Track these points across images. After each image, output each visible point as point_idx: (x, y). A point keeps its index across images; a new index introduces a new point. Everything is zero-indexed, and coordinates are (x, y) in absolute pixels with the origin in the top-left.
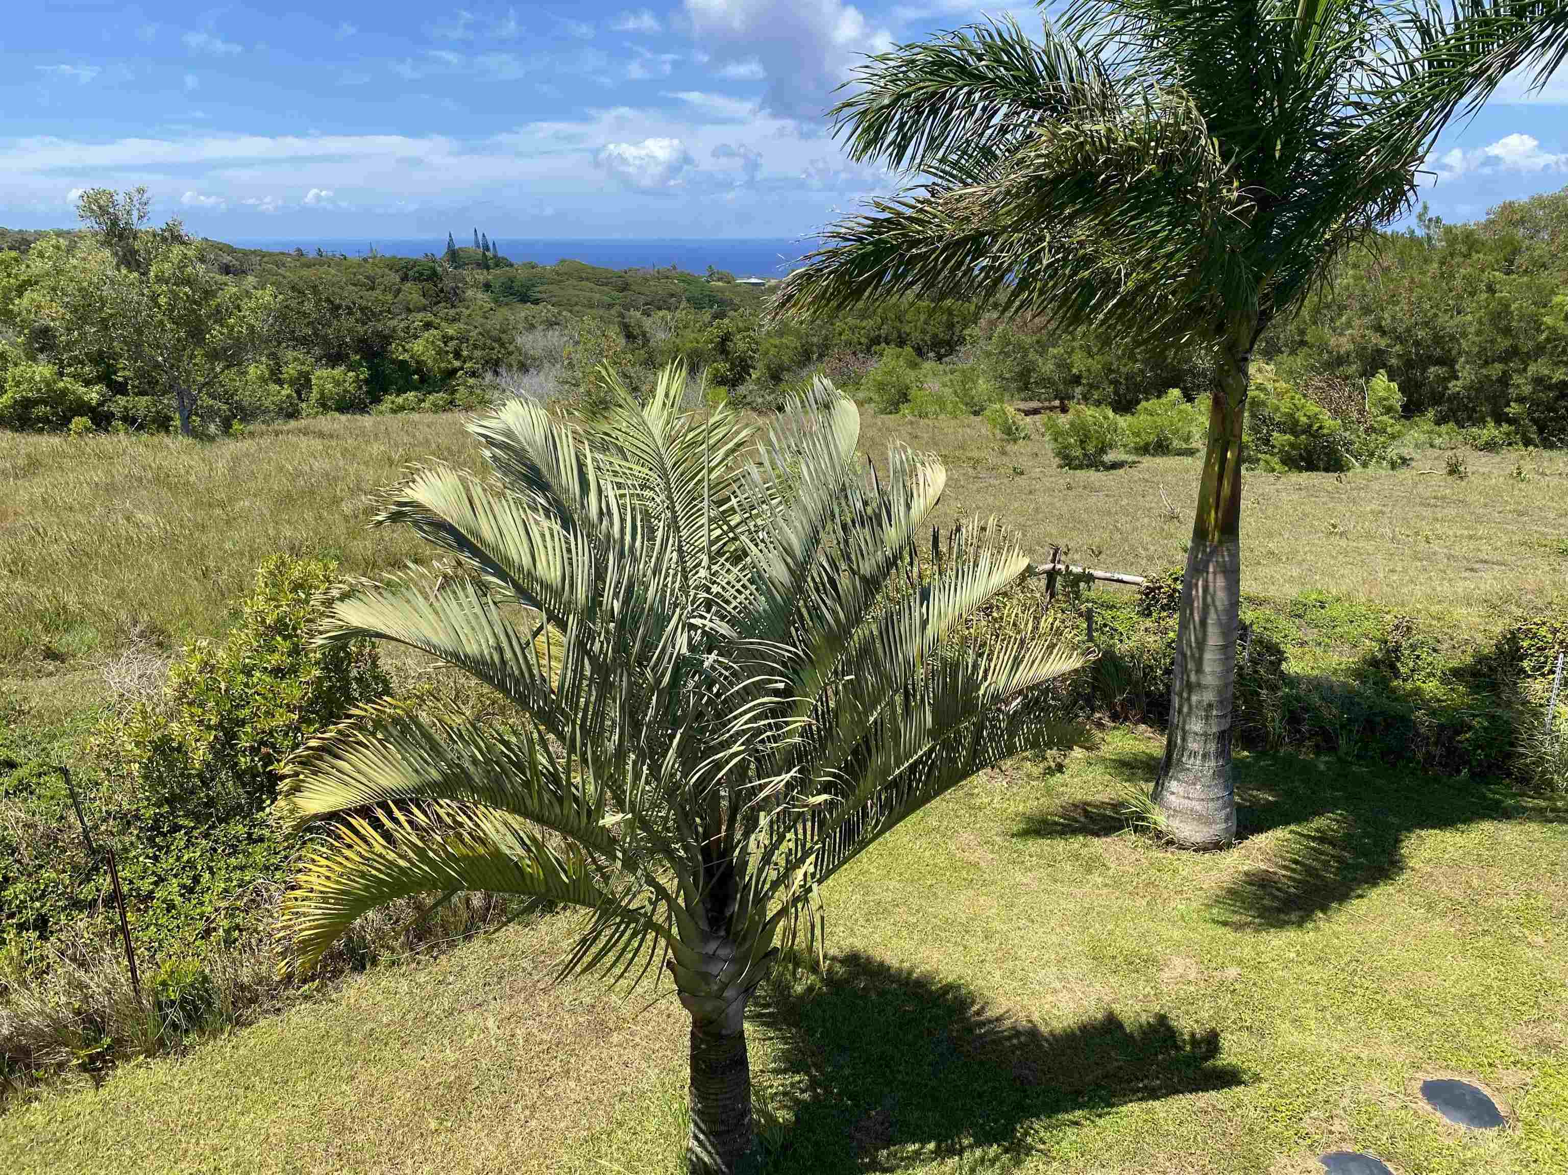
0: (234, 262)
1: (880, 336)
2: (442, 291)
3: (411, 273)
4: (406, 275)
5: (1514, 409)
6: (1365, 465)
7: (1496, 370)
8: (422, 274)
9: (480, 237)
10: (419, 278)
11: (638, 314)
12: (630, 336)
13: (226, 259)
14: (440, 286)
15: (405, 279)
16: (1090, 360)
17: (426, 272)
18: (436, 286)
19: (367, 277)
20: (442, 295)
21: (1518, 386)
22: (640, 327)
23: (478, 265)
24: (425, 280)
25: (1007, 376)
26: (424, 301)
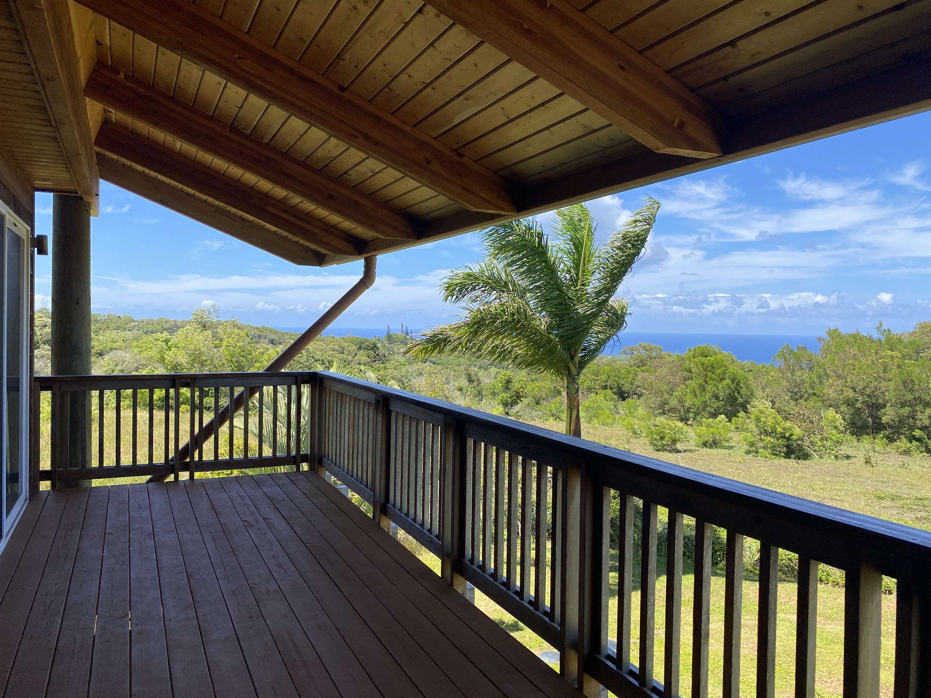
0: (277, 338)
1: (606, 386)
2: (378, 355)
3: (363, 346)
4: (360, 347)
5: (918, 433)
6: (821, 457)
7: (906, 410)
8: (369, 346)
9: (404, 328)
10: (367, 348)
11: (476, 369)
12: (471, 381)
13: (273, 337)
14: (377, 352)
15: (360, 348)
16: (695, 399)
17: (371, 346)
18: (375, 353)
19: (340, 347)
20: (378, 357)
21: (921, 420)
22: (476, 375)
23: (402, 342)
24: (370, 349)
25: (652, 406)
26: (368, 359)
